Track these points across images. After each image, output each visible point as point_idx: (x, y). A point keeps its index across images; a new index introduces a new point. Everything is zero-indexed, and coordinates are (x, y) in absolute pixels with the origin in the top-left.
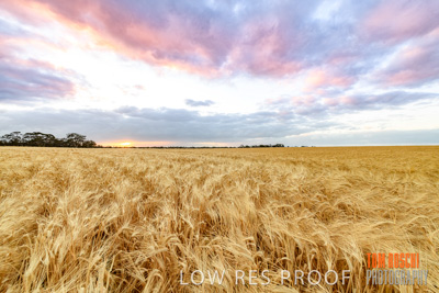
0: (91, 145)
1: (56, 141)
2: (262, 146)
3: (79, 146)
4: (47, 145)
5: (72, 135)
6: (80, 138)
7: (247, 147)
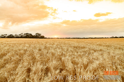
0: (43, 37)
1: (32, 36)
3: (39, 38)
4: (30, 38)
5: (37, 34)
6: (39, 35)
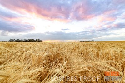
0: (41, 41)
1: (34, 40)
6: (39, 40)
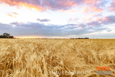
0: (12, 37)
2: (79, 38)
5: (5, 34)
7: (73, 39)
